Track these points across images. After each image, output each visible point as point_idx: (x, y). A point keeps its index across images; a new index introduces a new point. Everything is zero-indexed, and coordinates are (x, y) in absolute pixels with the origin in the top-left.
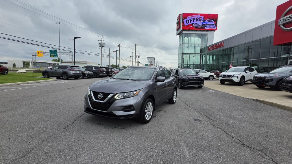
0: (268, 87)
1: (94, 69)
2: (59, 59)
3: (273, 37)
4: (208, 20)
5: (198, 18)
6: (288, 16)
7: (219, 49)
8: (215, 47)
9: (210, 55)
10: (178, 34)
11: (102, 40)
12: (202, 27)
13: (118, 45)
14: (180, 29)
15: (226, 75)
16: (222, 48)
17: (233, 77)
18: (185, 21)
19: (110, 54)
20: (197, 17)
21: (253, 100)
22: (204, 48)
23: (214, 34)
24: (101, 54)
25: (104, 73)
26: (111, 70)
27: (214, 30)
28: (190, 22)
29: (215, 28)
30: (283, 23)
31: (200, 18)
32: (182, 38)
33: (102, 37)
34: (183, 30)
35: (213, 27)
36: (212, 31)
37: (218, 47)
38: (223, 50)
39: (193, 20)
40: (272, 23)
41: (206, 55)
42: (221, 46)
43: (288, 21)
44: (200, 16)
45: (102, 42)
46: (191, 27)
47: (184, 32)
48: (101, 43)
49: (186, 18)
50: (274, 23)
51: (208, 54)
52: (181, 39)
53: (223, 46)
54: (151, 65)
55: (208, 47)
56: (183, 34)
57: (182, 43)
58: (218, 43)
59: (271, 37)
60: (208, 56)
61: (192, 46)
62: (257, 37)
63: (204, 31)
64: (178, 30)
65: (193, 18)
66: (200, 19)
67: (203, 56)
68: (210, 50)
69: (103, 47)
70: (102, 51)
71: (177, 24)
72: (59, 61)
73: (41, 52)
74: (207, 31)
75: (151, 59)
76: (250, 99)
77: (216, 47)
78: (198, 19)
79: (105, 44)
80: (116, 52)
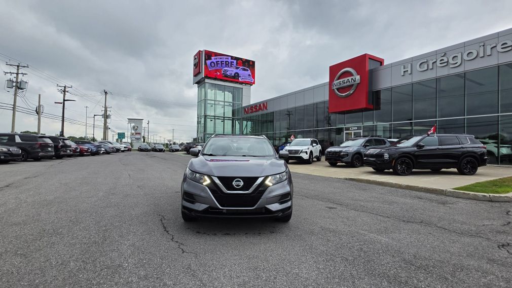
0: (344, 164)
1: (18, 140)
3: (328, 102)
4: (242, 67)
5: (228, 62)
6: (341, 80)
7: (260, 112)
8: (254, 110)
9: (247, 120)
10: (196, 83)
11: (17, 74)
12: (234, 77)
13: (60, 88)
14: (201, 74)
15: (292, 150)
16: (265, 112)
17: (301, 152)
18: (208, 62)
19: (39, 106)
20: (227, 60)
21: (346, 179)
22: (238, 110)
23: (250, 89)
24: (14, 105)
25: (50, 149)
26: (64, 142)
27: (251, 84)
28: (217, 66)
29: (253, 81)
30: (337, 87)
31: (231, 62)
32: (203, 90)
33: (18, 66)
34: (207, 77)
35: (249, 79)
36: (248, 84)
37: (259, 109)
38: (267, 114)
39: (222, 64)
40: (324, 85)
41: (241, 120)
42: (264, 109)
43: (342, 85)
44: (232, 59)
45: (17, 78)
46: (219, 74)
47: (207, 80)
48: (15, 80)
49: (211, 59)
50: (328, 86)
51: (244, 119)
52: (201, 90)
53: (266, 109)
54: (136, 133)
55: (244, 108)
56: (205, 83)
57: (203, 98)
58: (260, 104)
59: (324, 102)
60: (245, 123)
61: (221, 105)
62: (309, 101)
63: (237, 82)
64: (195, 75)
65: (222, 60)
66: (231, 64)
67: (237, 122)
68: (247, 113)
69: (22, 89)
70: (18, 98)
71: (195, 65)
74: (241, 83)
75: (136, 123)
76: (342, 179)
77: (256, 109)
78: (229, 64)
79: (26, 82)
80: (61, 103)
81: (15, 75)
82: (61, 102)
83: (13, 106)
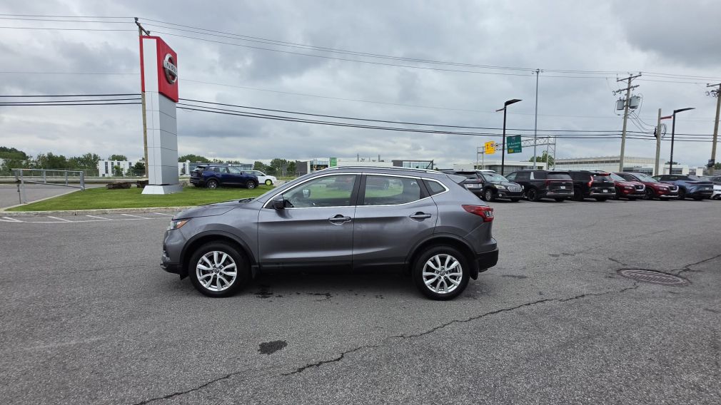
1: (532, 177)
2: (546, 155)
11: (628, 89)
19: (659, 126)
24: (624, 131)
25: (563, 188)
33: (630, 79)
45: (628, 95)
48: (625, 98)
69: (633, 108)
70: (628, 120)
72: (544, 160)
73: (492, 145)
79: (638, 97)
80: (670, 117)
81: (626, 91)
82: (669, 115)
83: (622, 133)
